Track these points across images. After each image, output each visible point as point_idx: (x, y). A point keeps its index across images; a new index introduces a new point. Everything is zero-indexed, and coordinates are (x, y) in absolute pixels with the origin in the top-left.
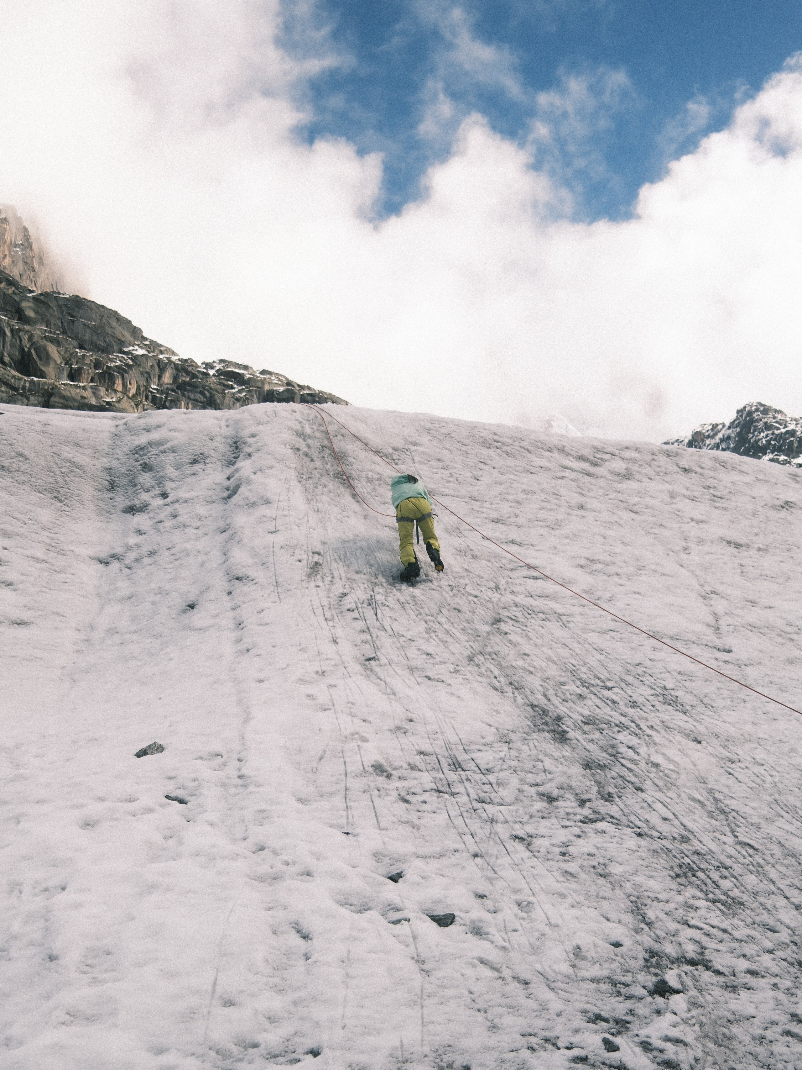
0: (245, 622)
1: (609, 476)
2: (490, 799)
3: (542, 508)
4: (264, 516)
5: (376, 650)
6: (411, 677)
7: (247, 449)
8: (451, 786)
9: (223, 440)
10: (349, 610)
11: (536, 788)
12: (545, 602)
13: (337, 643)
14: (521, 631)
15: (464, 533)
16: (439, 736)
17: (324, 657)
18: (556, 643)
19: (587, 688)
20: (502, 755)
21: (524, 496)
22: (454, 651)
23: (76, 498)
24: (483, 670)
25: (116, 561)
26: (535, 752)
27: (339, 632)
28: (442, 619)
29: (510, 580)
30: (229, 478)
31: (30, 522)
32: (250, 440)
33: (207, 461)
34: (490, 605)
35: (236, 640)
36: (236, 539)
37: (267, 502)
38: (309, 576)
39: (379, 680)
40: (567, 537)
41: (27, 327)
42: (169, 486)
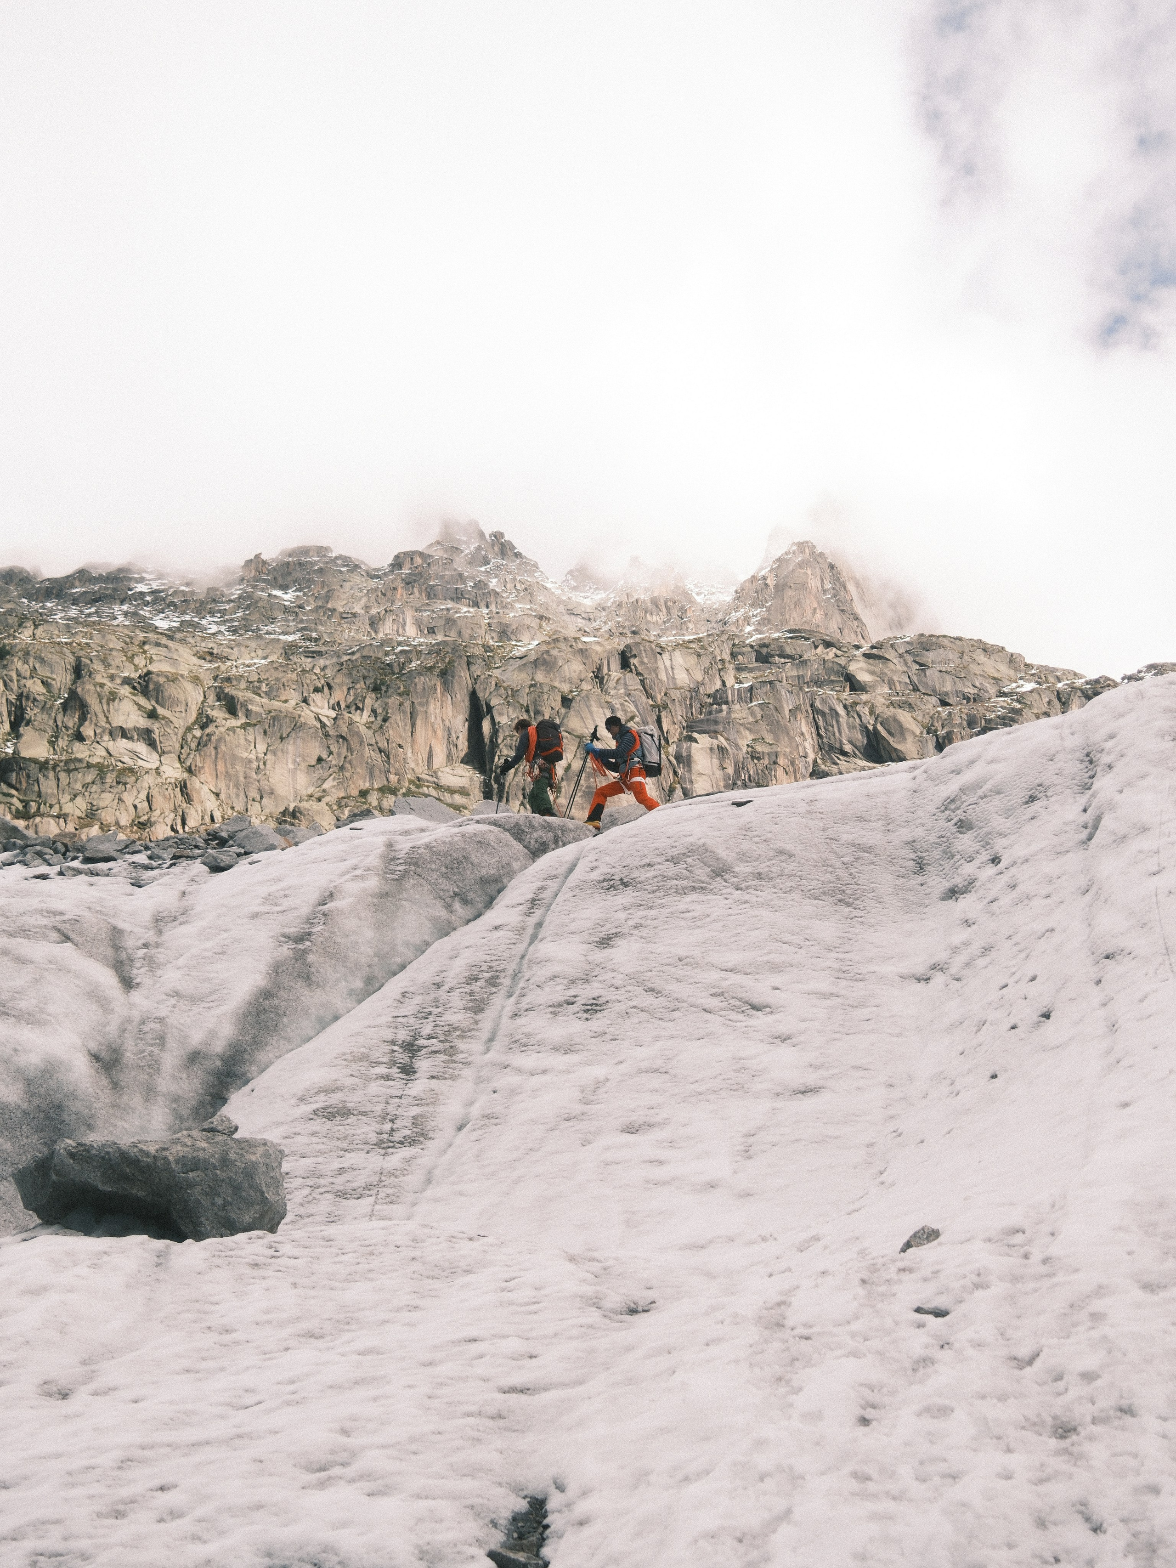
0: (1120, 1021)
4: (1140, 852)
7: (1105, 759)
9: (1069, 756)
23: (870, 895)
25: (939, 973)
30: (1085, 810)
31: (808, 943)
32: (1108, 745)
33: (1049, 794)
35: (1105, 1051)
36: (1102, 898)
37: (1144, 829)
41: (864, 697)
42: (999, 845)
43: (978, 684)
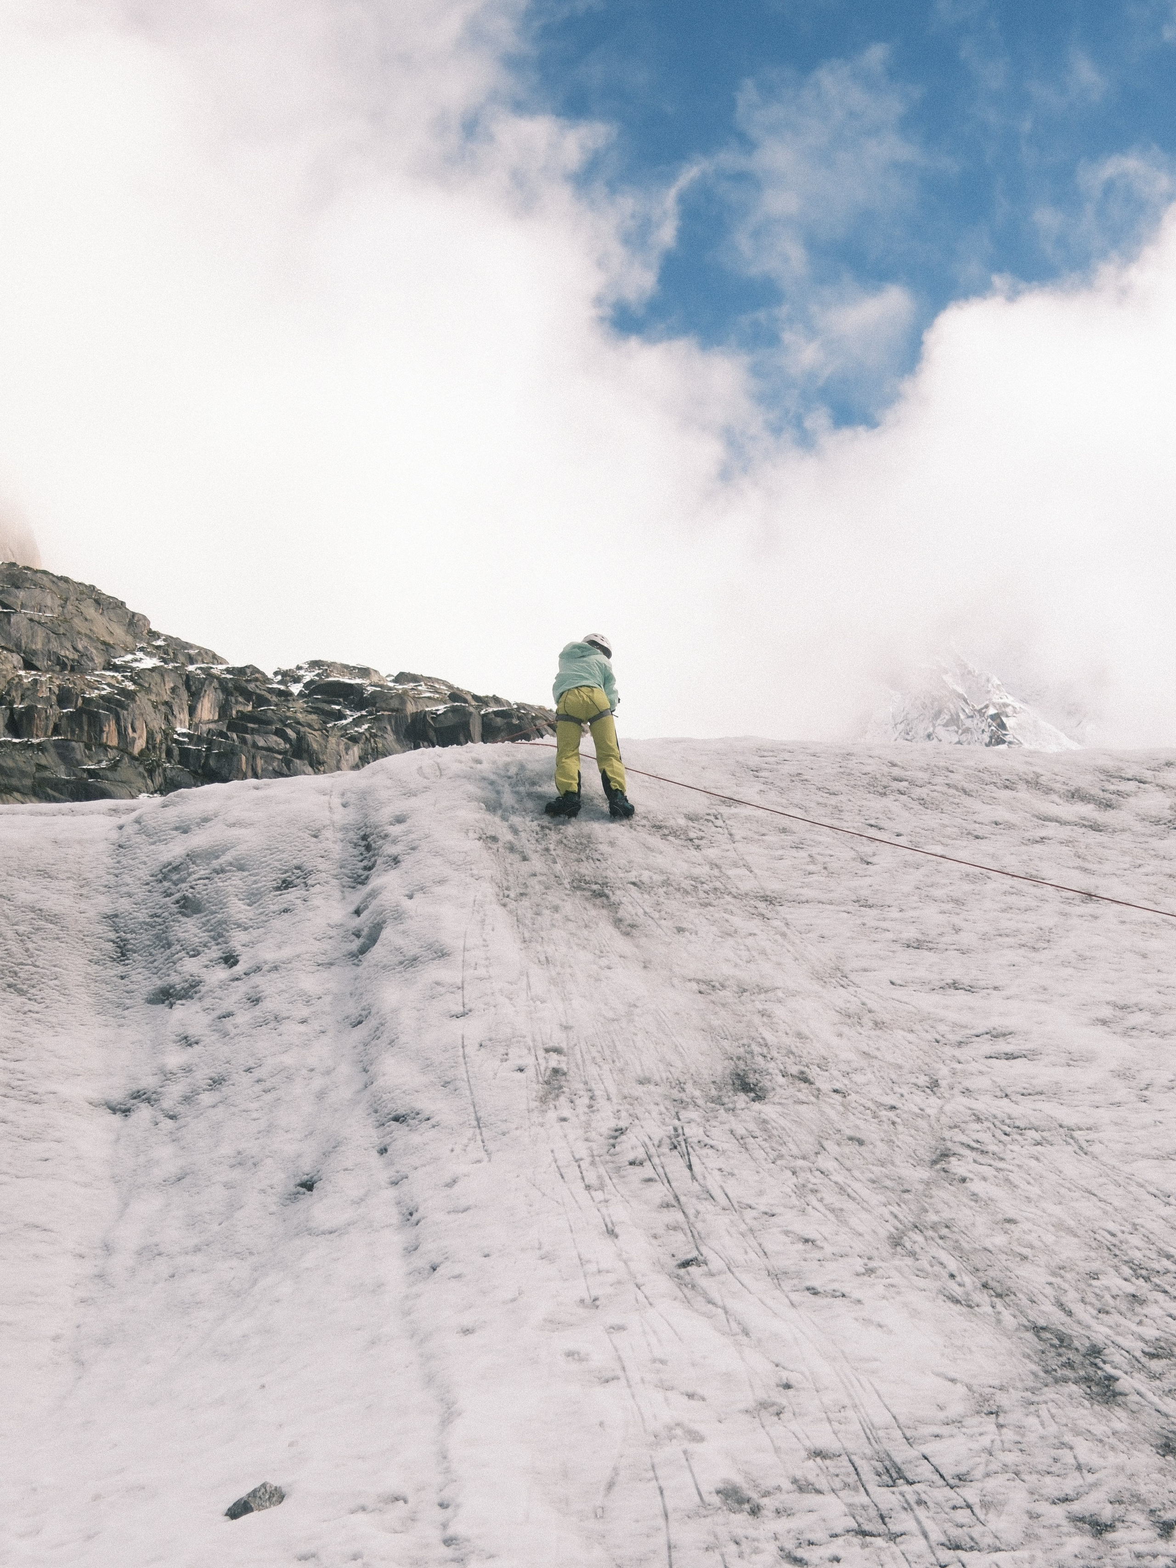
0: (421, 1209)
1: (1138, 827)
2: (972, 1539)
3: (1008, 909)
4: (438, 984)
5: (699, 1241)
6: (777, 1293)
7: (391, 850)
8: (887, 1520)
9: (340, 835)
10: (632, 1163)
11: (1066, 1506)
12: (1039, 1105)
13: (617, 1237)
14: (996, 1173)
15: (853, 977)
16: (850, 1413)
17: (593, 1268)
18: (1070, 1190)
19: (1147, 1279)
20: (986, 1441)
21: (967, 887)
22: (861, 1229)
23: (50, 983)
24: (924, 1263)
25: (143, 1105)
26: (1053, 1429)
27: (618, 1212)
28: (826, 1162)
29: (959, 1067)
30: (358, 912)
32: (395, 830)
33: (309, 882)
34: (922, 1123)
35: (405, 1249)
36: (385, 1038)
37: (442, 954)
38: (543, 1100)
39: (710, 1306)
40: (1065, 964)
42: (237, 939)
43: (80, 647)
